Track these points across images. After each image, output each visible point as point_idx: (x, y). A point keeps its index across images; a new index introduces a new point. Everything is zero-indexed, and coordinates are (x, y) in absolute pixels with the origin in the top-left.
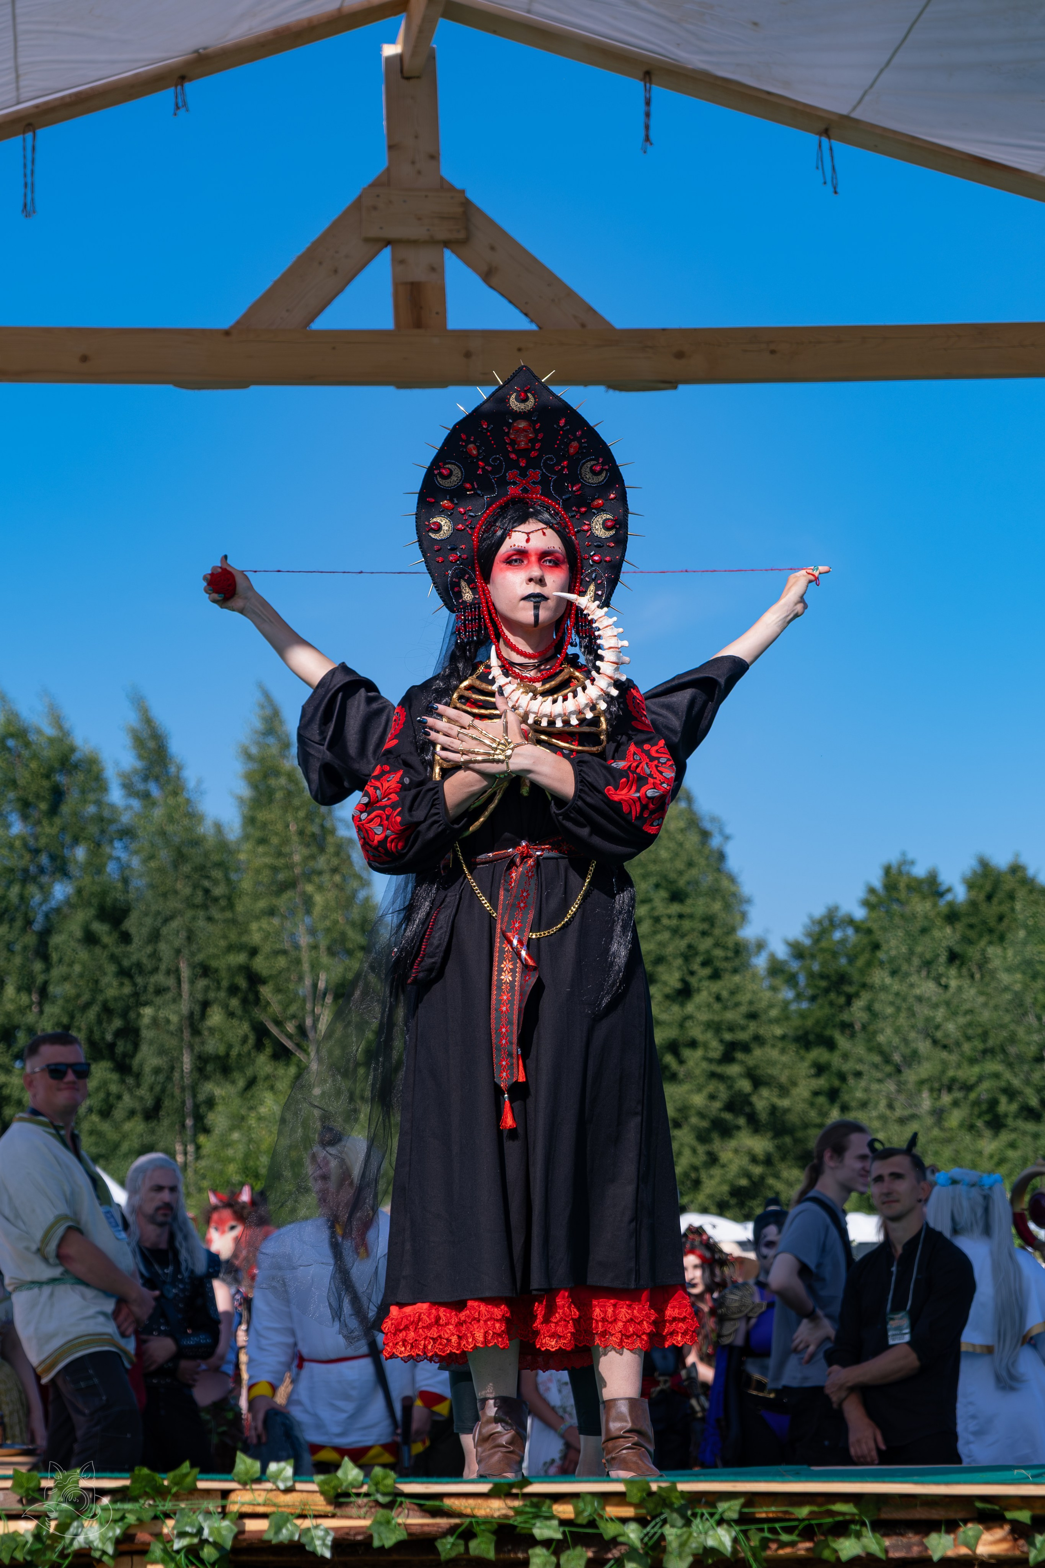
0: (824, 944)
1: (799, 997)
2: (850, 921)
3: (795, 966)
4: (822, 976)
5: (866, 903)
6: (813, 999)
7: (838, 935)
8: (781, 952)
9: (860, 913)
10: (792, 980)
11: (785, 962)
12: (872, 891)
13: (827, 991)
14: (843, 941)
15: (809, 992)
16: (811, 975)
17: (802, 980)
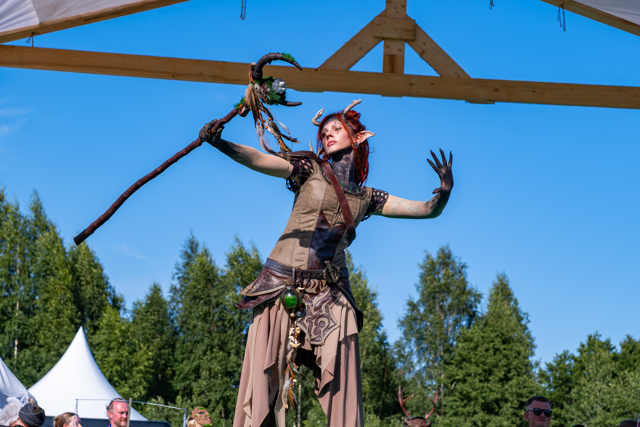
0: (561, 366)
1: (550, 386)
2: (573, 357)
3: (549, 373)
4: (560, 379)
5: (580, 351)
6: (556, 387)
7: (567, 362)
8: (543, 367)
9: (577, 354)
10: (547, 379)
11: (545, 372)
12: (583, 346)
13: (561, 385)
14: (569, 365)
15: (554, 385)
16: (555, 378)
17: (551, 379)
